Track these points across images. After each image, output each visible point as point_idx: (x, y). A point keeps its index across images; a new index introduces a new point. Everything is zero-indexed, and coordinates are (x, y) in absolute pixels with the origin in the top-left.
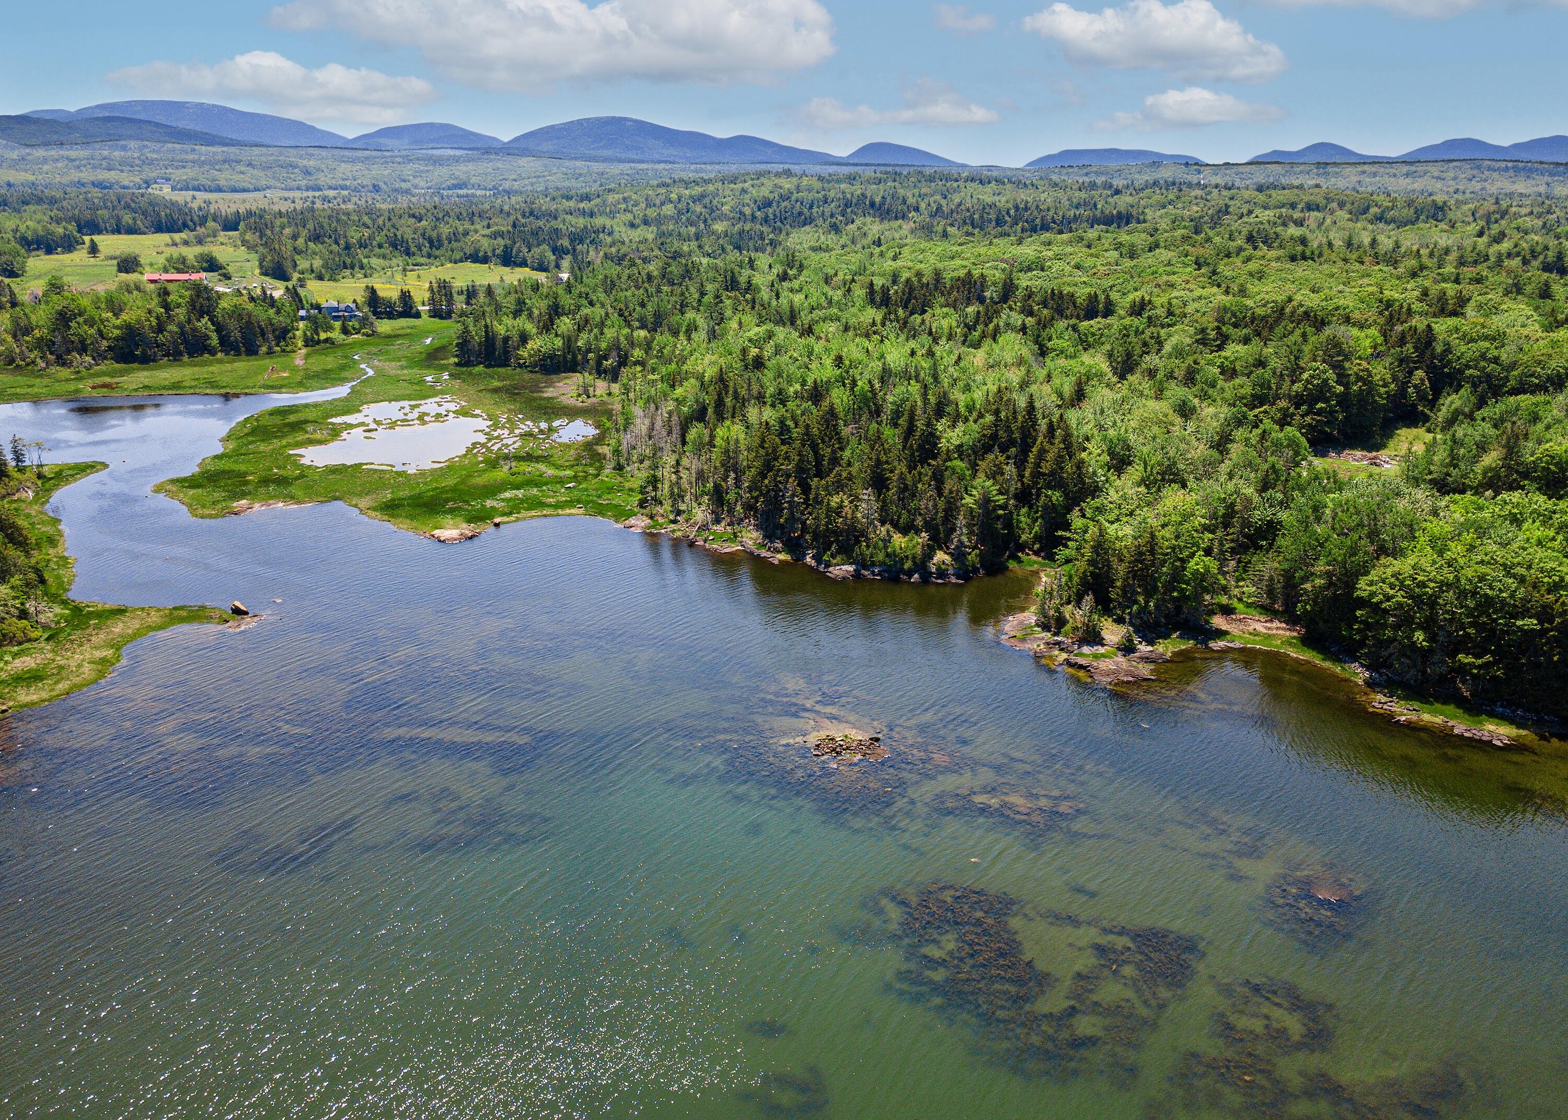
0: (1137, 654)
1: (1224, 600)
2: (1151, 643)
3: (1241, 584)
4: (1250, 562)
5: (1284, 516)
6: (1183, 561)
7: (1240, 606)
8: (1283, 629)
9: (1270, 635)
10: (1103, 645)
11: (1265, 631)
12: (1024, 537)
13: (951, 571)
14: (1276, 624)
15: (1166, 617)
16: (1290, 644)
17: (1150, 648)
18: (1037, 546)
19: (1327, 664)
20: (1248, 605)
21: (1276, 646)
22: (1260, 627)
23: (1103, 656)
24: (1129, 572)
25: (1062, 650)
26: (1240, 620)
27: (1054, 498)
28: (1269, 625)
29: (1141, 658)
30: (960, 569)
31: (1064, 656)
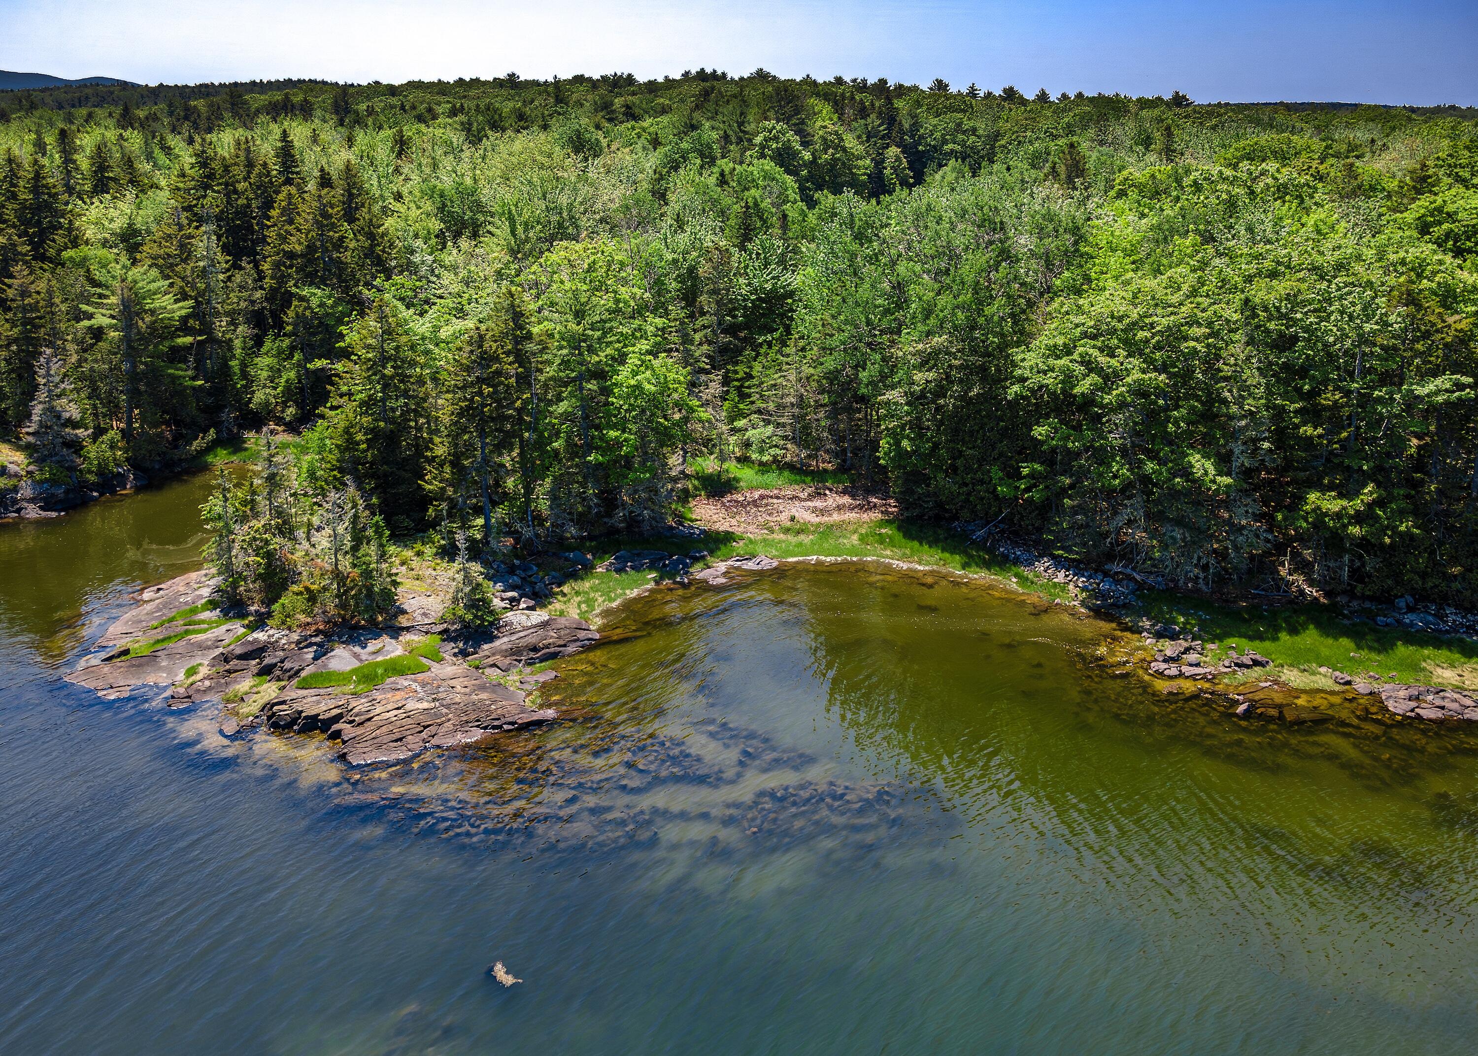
0: (502, 643)
1: (709, 464)
2: (540, 598)
3: (740, 423)
4: (749, 376)
5: (796, 280)
6: (600, 374)
7: (746, 474)
8: (852, 509)
9: (830, 527)
10: (395, 632)
11: (814, 519)
12: (259, 396)
13: (26, 491)
14: (833, 500)
15: (581, 520)
16: (881, 540)
17: (540, 616)
18: (291, 411)
19: (979, 576)
20: (764, 467)
21: (853, 551)
22: (803, 513)
23: (395, 668)
24: (460, 415)
25: (266, 671)
26: (754, 503)
27: (314, 302)
28: (818, 503)
29: (515, 652)
30: (53, 482)
31: (270, 691)
